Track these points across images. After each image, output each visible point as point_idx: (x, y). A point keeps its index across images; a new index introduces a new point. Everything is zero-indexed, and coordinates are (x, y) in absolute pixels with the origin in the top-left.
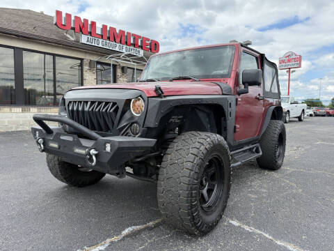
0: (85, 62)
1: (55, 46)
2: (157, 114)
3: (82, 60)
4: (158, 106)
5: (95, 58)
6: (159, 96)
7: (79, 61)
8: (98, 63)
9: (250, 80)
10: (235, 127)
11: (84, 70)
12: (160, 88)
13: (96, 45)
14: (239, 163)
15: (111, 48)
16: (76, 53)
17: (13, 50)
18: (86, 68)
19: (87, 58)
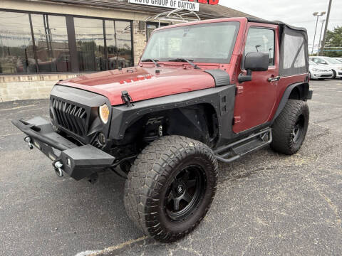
0: (135, 23)
1: (102, 9)
2: (121, 126)
3: (131, 21)
4: (121, 117)
5: (145, 19)
6: (126, 104)
7: (129, 23)
8: (149, 23)
9: (254, 66)
10: (234, 120)
11: (134, 32)
12: (126, 94)
13: (145, 3)
14: (238, 157)
15: (161, 6)
16: (124, 14)
17: (64, 18)
18: (135, 30)
19: (137, 19)
